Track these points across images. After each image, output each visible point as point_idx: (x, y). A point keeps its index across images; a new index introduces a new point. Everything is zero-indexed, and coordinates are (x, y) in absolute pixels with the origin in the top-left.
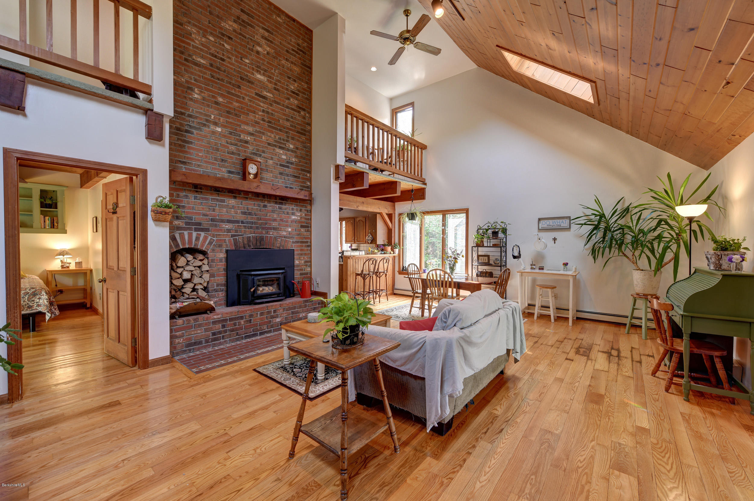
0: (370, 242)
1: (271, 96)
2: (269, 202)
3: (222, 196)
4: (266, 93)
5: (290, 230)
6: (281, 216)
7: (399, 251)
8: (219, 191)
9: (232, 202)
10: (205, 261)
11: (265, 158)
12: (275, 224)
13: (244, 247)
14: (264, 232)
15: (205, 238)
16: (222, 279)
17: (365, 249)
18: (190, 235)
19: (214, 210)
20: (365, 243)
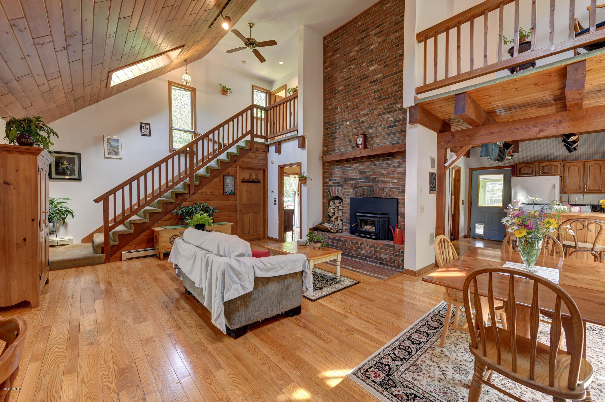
1: (381, 75)
2: (378, 161)
3: (349, 164)
4: (377, 77)
5: (396, 181)
6: (388, 170)
8: (348, 161)
9: (354, 166)
10: (341, 204)
11: (375, 127)
12: (382, 178)
13: (361, 196)
14: (374, 185)
15: (341, 190)
16: (348, 216)
18: (335, 189)
19: (345, 173)
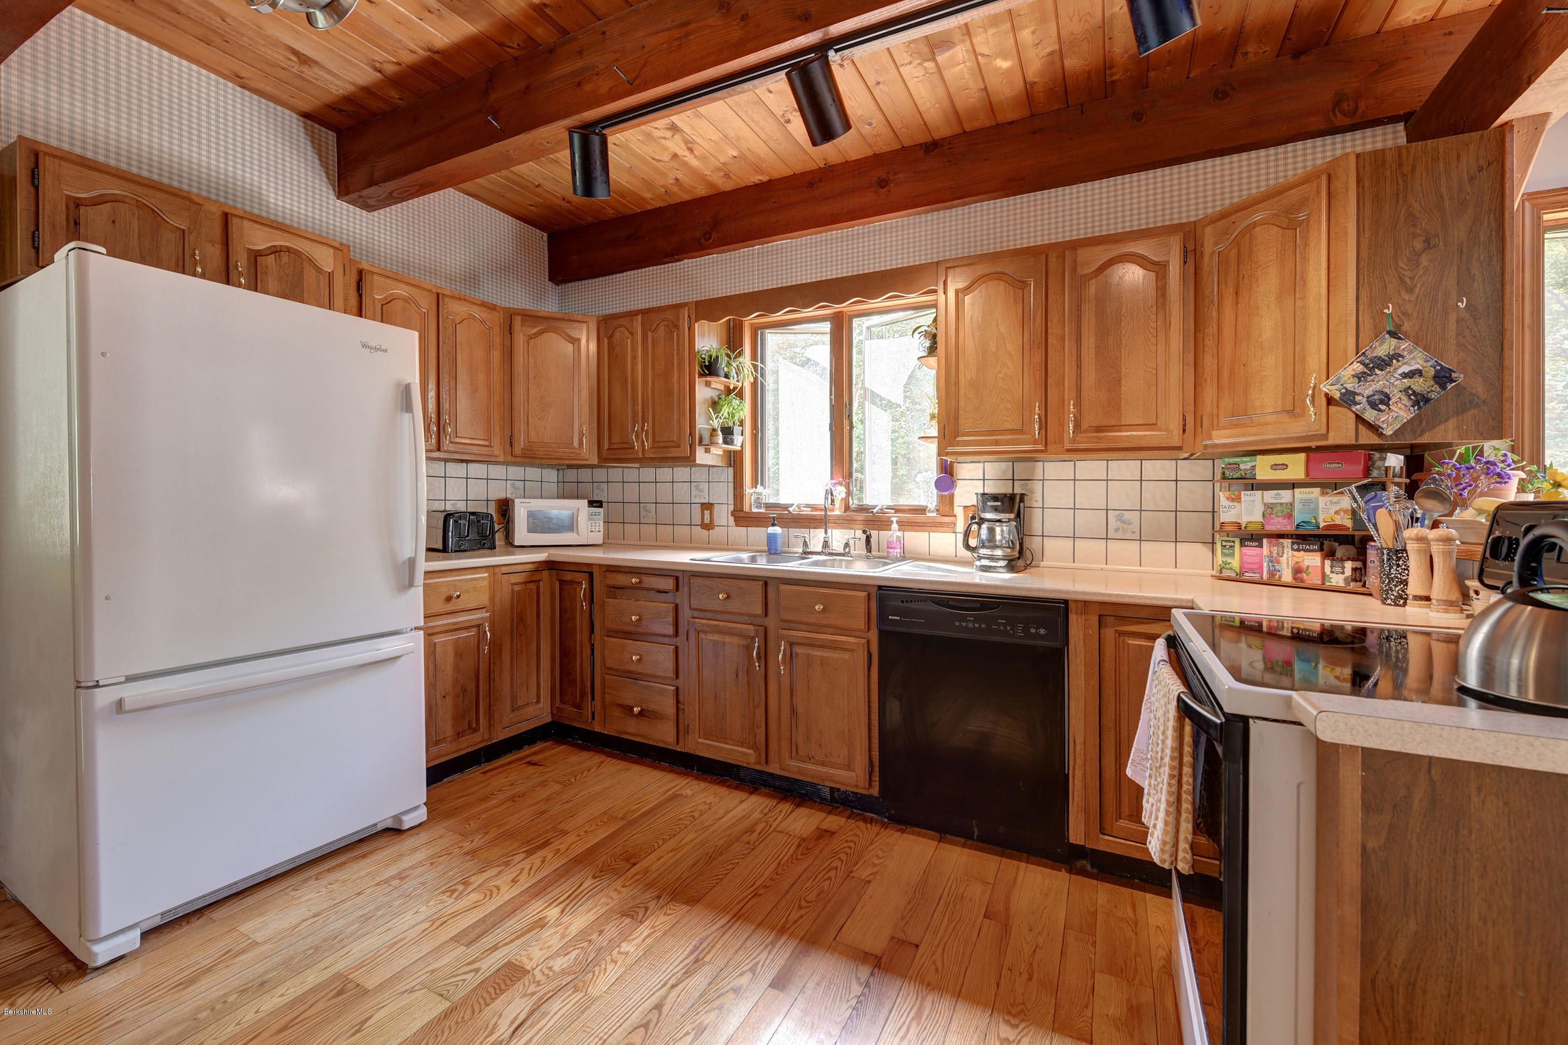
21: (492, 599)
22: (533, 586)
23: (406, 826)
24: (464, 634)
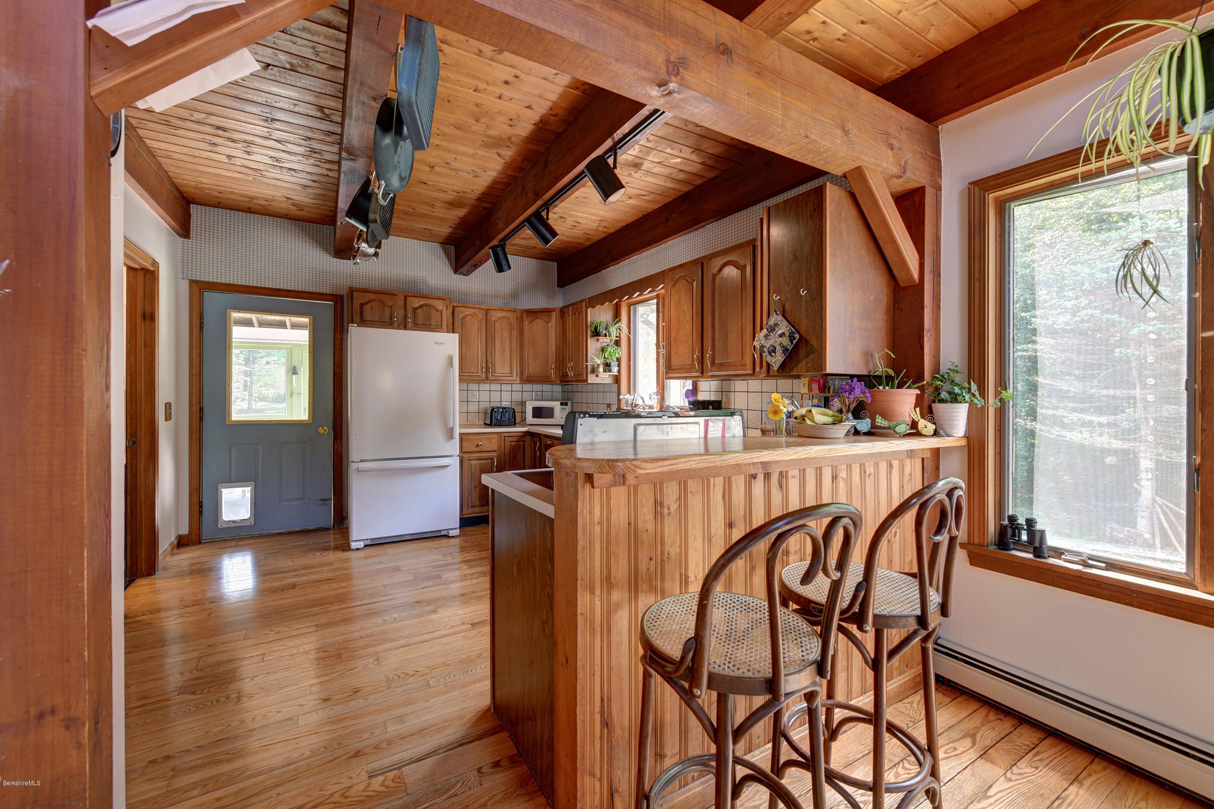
0: (777, 360)
7: (976, 417)
17: (755, 401)
20: (753, 374)
21: (499, 447)
22: (521, 443)
23: (450, 535)
24: (485, 461)
